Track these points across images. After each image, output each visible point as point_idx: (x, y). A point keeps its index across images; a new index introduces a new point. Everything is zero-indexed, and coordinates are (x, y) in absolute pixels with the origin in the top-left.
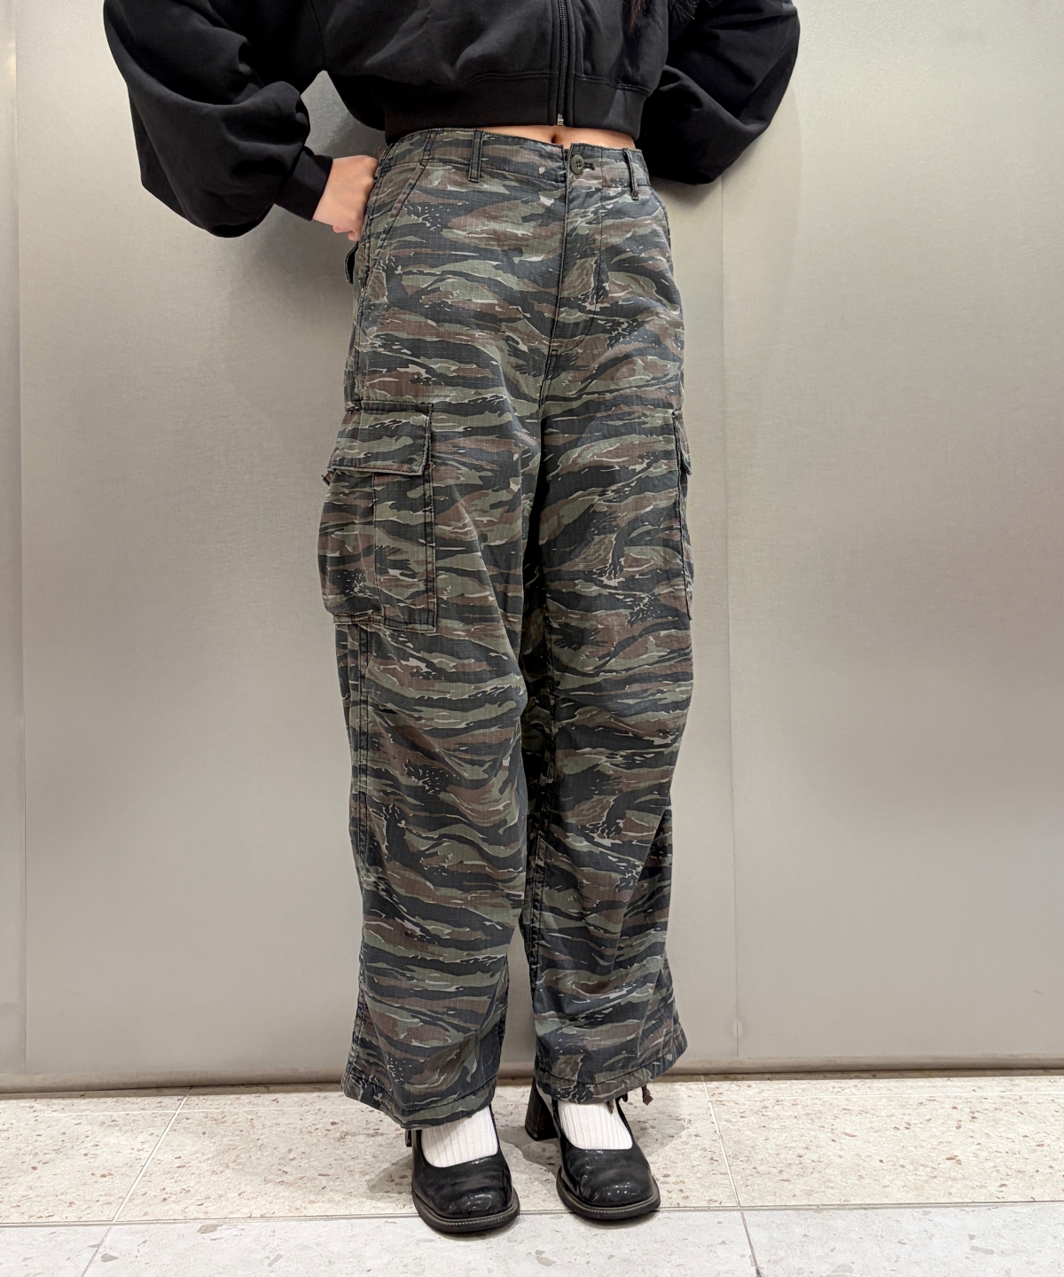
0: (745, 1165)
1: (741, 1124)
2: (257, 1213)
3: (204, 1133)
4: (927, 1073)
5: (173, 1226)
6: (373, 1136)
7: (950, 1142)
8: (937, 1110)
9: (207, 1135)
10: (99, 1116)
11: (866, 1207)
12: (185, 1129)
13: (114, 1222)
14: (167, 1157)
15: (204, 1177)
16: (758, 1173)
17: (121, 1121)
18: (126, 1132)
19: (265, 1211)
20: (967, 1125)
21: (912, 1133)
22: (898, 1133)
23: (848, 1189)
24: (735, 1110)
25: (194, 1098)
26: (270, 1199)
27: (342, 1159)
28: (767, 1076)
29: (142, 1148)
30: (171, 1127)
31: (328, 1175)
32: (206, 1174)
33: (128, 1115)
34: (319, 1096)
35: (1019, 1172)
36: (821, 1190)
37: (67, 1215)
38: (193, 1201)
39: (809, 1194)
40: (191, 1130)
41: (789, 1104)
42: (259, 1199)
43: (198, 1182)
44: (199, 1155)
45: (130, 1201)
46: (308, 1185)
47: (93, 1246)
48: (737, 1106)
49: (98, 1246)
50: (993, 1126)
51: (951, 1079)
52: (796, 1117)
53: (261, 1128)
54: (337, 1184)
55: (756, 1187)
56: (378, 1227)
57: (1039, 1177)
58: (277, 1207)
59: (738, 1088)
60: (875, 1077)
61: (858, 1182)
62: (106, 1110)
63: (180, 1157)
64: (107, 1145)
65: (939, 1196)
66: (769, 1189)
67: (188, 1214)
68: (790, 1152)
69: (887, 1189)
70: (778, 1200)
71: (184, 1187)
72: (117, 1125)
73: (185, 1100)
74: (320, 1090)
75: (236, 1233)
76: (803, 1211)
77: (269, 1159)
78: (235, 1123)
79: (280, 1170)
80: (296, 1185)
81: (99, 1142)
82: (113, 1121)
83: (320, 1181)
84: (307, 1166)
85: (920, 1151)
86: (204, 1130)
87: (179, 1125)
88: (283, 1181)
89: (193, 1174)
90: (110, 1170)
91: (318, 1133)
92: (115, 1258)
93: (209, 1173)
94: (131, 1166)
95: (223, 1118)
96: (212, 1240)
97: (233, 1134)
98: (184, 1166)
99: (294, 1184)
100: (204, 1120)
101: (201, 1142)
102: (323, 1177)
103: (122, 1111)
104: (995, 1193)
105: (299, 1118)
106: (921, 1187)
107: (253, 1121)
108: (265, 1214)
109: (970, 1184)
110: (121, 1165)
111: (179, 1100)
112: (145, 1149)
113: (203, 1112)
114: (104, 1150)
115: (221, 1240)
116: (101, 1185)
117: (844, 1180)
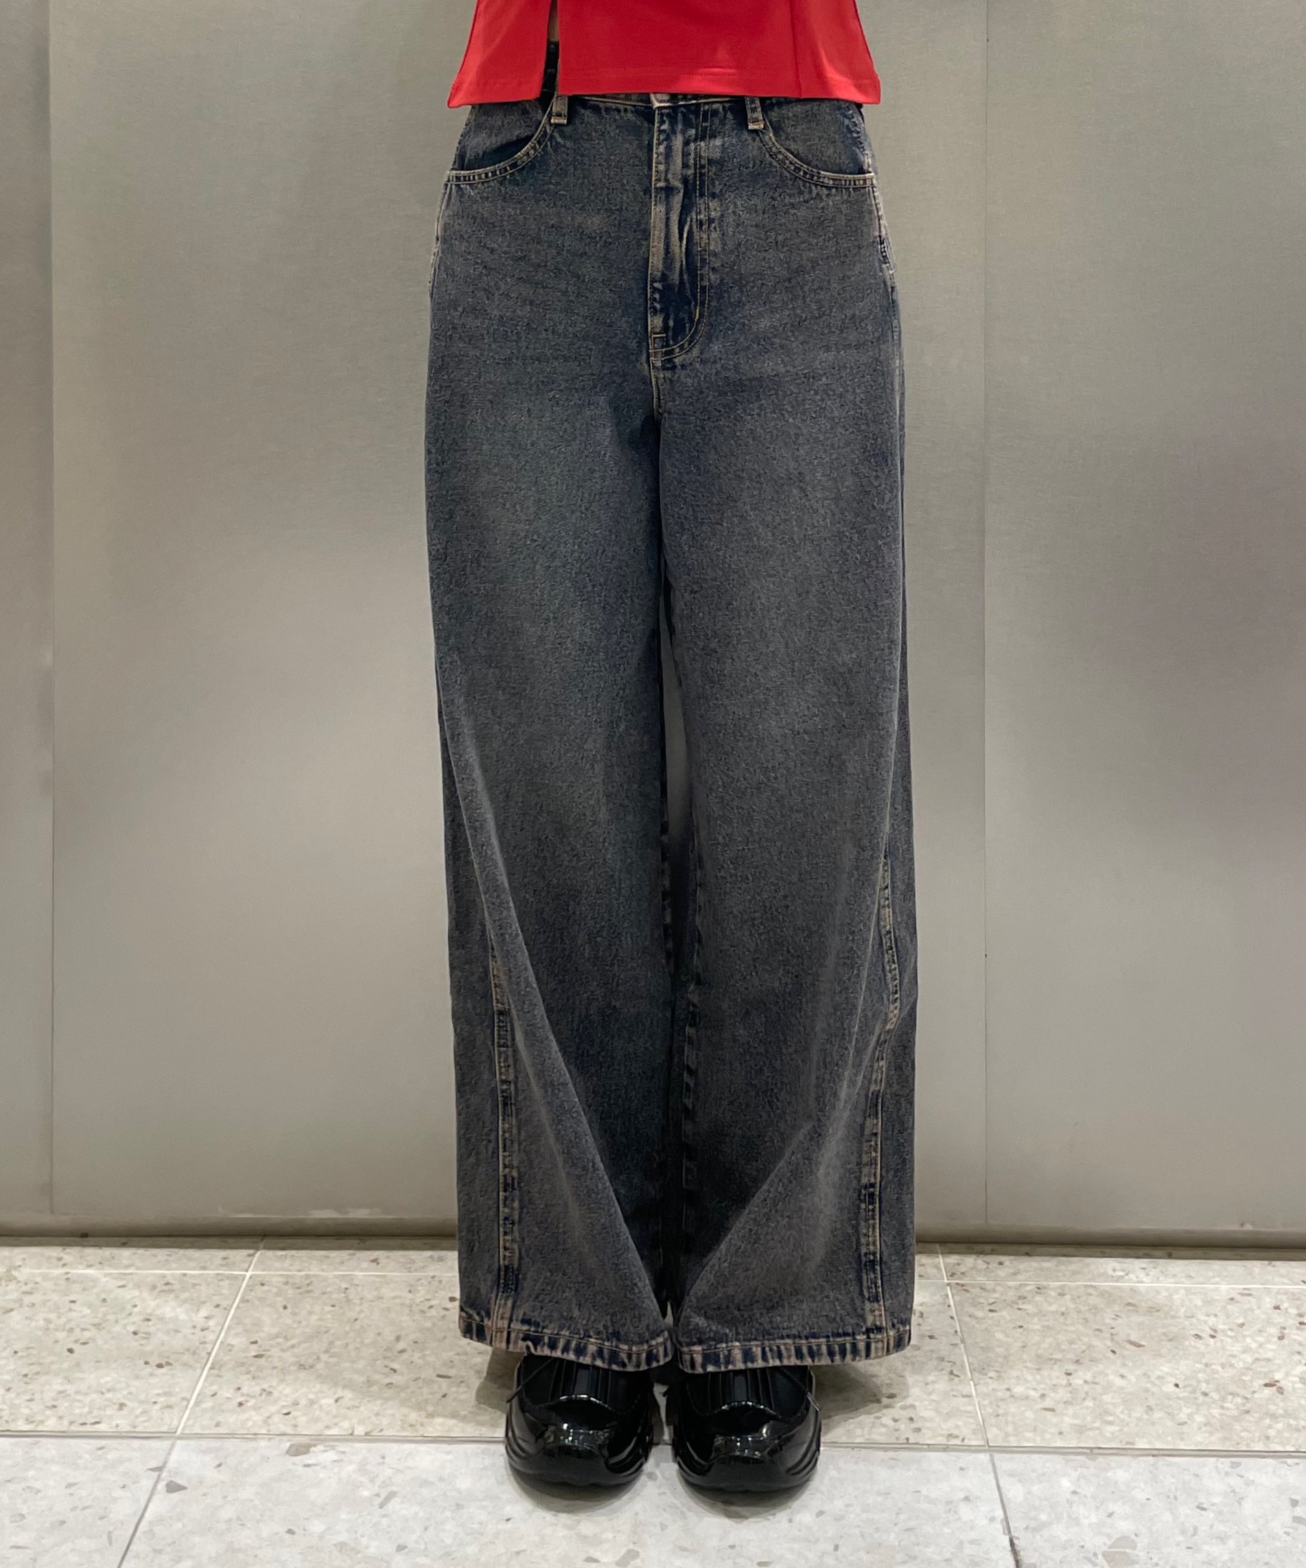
0: (994, 1385)
2: (360, 1429)
3: (285, 1307)
5: (253, 1443)
7: (1268, 1360)
8: (1252, 1311)
9: (289, 1310)
10: (148, 1277)
11: (1155, 1453)
12: (261, 1299)
13: (178, 1433)
14: (238, 1341)
15: (290, 1373)
16: (1013, 1397)
17: (177, 1286)
18: (185, 1301)
19: (370, 1427)
20: (1294, 1335)
21: (1218, 1344)
22: (1199, 1343)
24: (981, 1300)
25: (269, 1254)
26: (376, 1409)
27: (466, 1354)
28: (1024, 1248)
29: (205, 1326)
30: (243, 1297)
31: (449, 1378)
32: (292, 1368)
33: (185, 1275)
34: (431, 1257)
37: (118, 1422)
38: (277, 1408)
39: (1080, 1431)
40: (268, 1302)
41: (1053, 1293)
42: (362, 1409)
43: (282, 1381)
44: (280, 1340)
45: (197, 1403)
46: (425, 1390)
47: (152, 1470)
48: (984, 1293)
49: (160, 1469)
52: (1063, 1314)
53: (357, 1302)
54: (461, 1390)
55: (1010, 1418)
58: (385, 1421)
59: (985, 1266)
61: (1146, 1416)
62: (157, 1266)
63: (255, 1342)
64: (161, 1319)
65: (1253, 1440)
66: (1027, 1421)
67: (272, 1426)
68: (1056, 1367)
69: (1185, 1428)
70: (1039, 1438)
71: (265, 1386)
72: (172, 1291)
73: (257, 1256)
75: (335, 1458)
76: (1072, 1456)
77: (372, 1350)
78: (324, 1293)
79: (386, 1367)
80: (409, 1391)
81: (150, 1315)
82: (167, 1284)
83: (440, 1387)
84: (421, 1362)
85: (1230, 1372)
86: (285, 1303)
87: (253, 1293)
88: (391, 1384)
89: (275, 1368)
90: (168, 1358)
91: (433, 1312)
92: (184, 1488)
93: (295, 1368)
94: (194, 1353)
95: (308, 1285)
96: (305, 1466)
97: (323, 1309)
98: (263, 1355)
99: (406, 1389)
100: (284, 1287)
101: (281, 1320)
102: (442, 1380)
103: (176, 1270)
105: (408, 1288)
106: (1229, 1427)
107: (347, 1292)
108: (372, 1431)
109: (1294, 1423)
110: (182, 1351)
111: (249, 1255)
112: (211, 1329)
113: (281, 1275)
114: (159, 1326)
115: (318, 1467)
116: (158, 1379)
117: (1126, 1411)
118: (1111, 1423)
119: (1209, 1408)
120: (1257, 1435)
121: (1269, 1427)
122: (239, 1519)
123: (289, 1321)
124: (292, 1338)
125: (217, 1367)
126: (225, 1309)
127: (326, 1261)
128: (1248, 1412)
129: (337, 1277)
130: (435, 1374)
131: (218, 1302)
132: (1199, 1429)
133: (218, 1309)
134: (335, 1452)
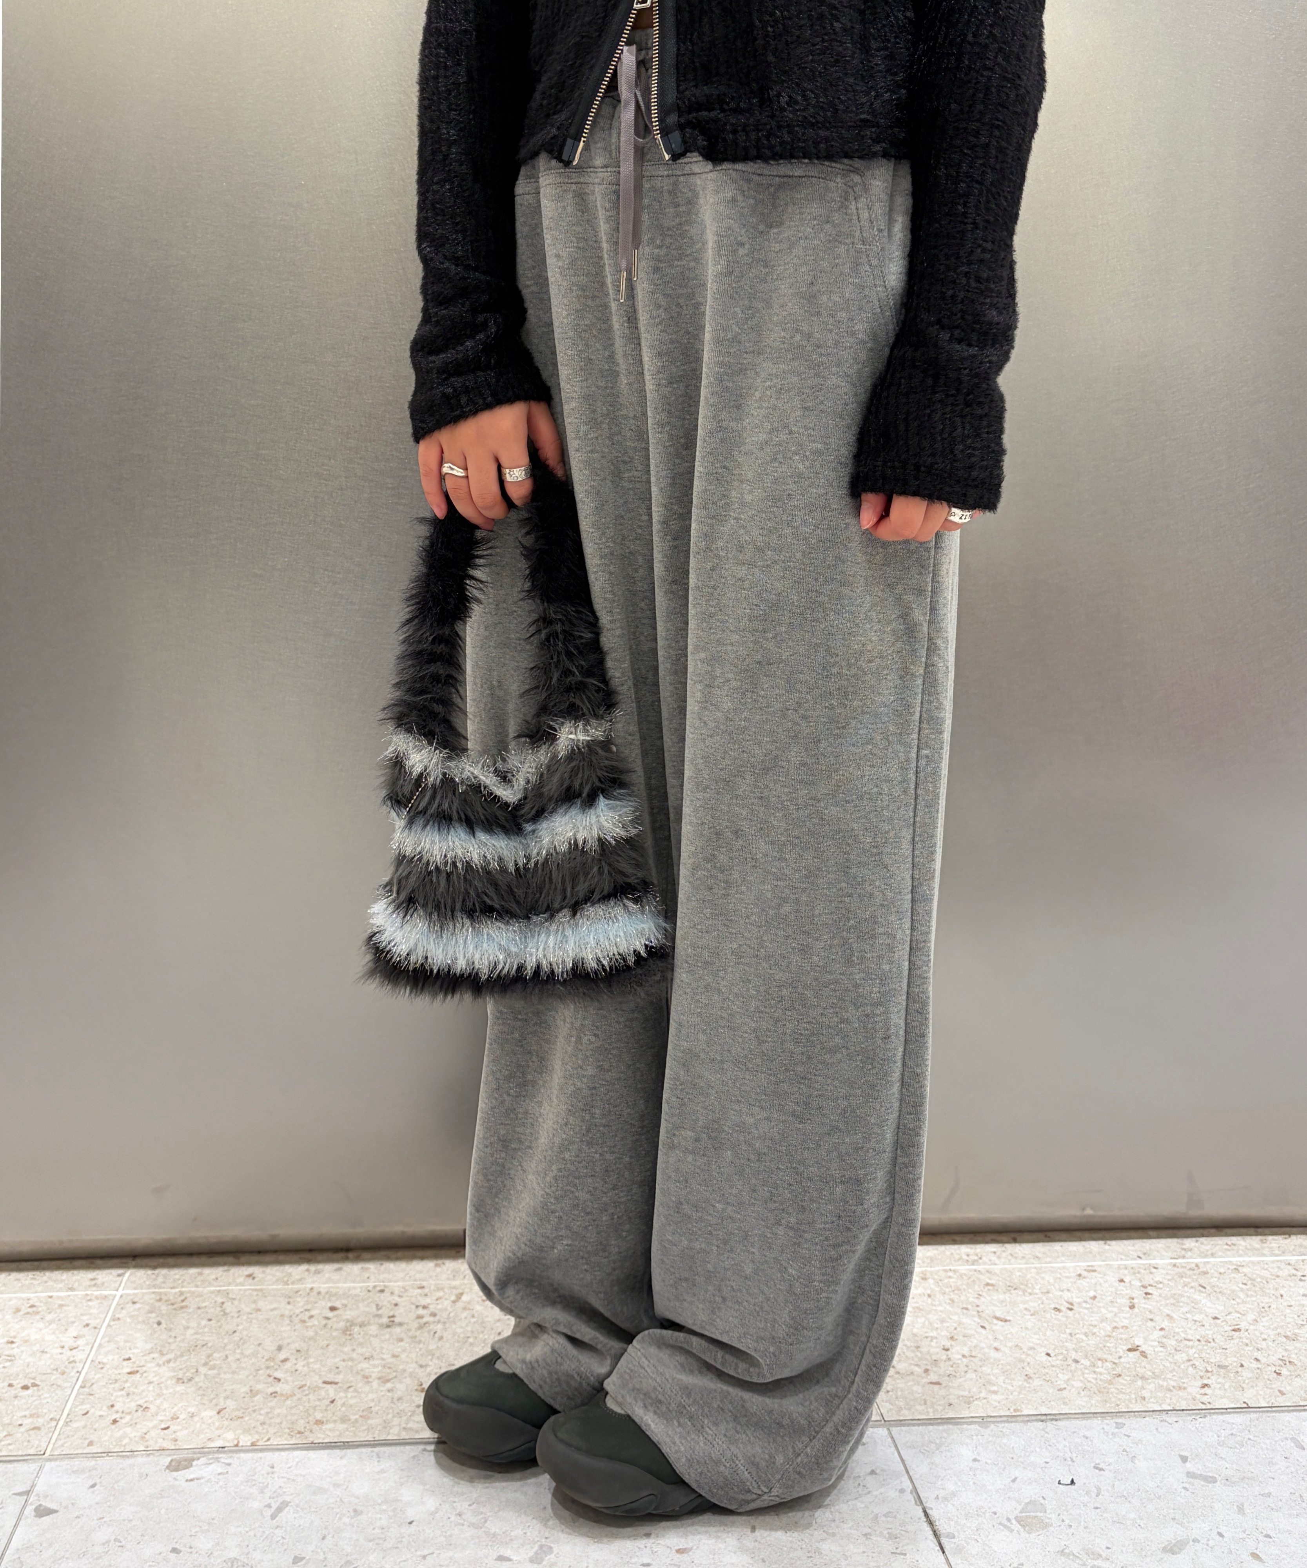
2: (246, 1440)
3: (159, 1323)
5: (131, 1461)
6: (388, 1326)
7: (1126, 1327)
9: (163, 1326)
10: (10, 1300)
11: (1043, 1418)
12: (132, 1317)
13: (46, 1456)
14: (111, 1359)
15: (167, 1388)
16: (898, 1373)
17: (42, 1307)
18: (51, 1322)
19: (256, 1437)
20: (1141, 1304)
21: (1077, 1316)
22: (1060, 1315)
23: (1015, 1393)
25: (140, 1272)
26: (262, 1418)
27: (352, 1360)
29: (73, 1345)
30: (114, 1315)
31: (336, 1383)
32: (169, 1382)
33: (51, 1297)
34: (308, 1270)
35: (1220, 1366)
36: (983, 1395)
38: (155, 1422)
39: (969, 1401)
40: (141, 1319)
42: (246, 1419)
43: (159, 1395)
44: (155, 1355)
45: (66, 1424)
46: (311, 1397)
47: (20, 1494)
49: (27, 1493)
50: (1173, 1304)
52: (929, 1296)
53: (236, 1315)
54: (349, 1395)
55: (899, 1393)
56: (414, 1457)
57: (1245, 1374)
58: (272, 1430)
61: (1026, 1385)
62: (21, 1289)
63: (129, 1359)
64: (26, 1341)
65: (1130, 1402)
66: (915, 1395)
67: (151, 1443)
68: (933, 1344)
69: (1065, 1393)
70: (930, 1410)
71: (139, 1403)
72: (38, 1313)
73: (127, 1275)
74: (309, 1261)
75: (220, 1470)
76: (966, 1426)
77: (253, 1360)
78: (199, 1308)
79: (269, 1376)
80: (295, 1398)
81: (15, 1337)
82: (32, 1306)
83: (326, 1394)
84: (305, 1369)
85: (1093, 1340)
86: (159, 1319)
87: (124, 1312)
88: (276, 1392)
89: (150, 1383)
90: (34, 1379)
91: (314, 1321)
92: (54, 1512)
93: (173, 1382)
94: (63, 1373)
95: (183, 1301)
96: (188, 1480)
97: (199, 1324)
98: (137, 1371)
99: (291, 1396)
100: (157, 1304)
101: (156, 1336)
102: (328, 1386)
103: (42, 1292)
104: (1198, 1396)
105: (287, 1300)
106: (1106, 1390)
107: (224, 1306)
108: (258, 1440)
109: (1165, 1384)
110: (49, 1371)
111: (119, 1275)
112: (80, 1348)
113: (154, 1293)
114: (23, 1348)
115: (202, 1481)
116: (23, 1401)
117: (1007, 1381)
118: (995, 1392)
119: (1083, 1374)
120: (1133, 1396)
121: (1143, 1388)
123: (164, 1337)
124: (167, 1354)
125: (88, 1385)
126: (95, 1328)
127: (200, 1278)
128: (1120, 1375)
129: (212, 1292)
130: (321, 1381)
131: (87, 1322)
132: (1079, 1393)
133: (87, 1329)
134: (220, 1464)
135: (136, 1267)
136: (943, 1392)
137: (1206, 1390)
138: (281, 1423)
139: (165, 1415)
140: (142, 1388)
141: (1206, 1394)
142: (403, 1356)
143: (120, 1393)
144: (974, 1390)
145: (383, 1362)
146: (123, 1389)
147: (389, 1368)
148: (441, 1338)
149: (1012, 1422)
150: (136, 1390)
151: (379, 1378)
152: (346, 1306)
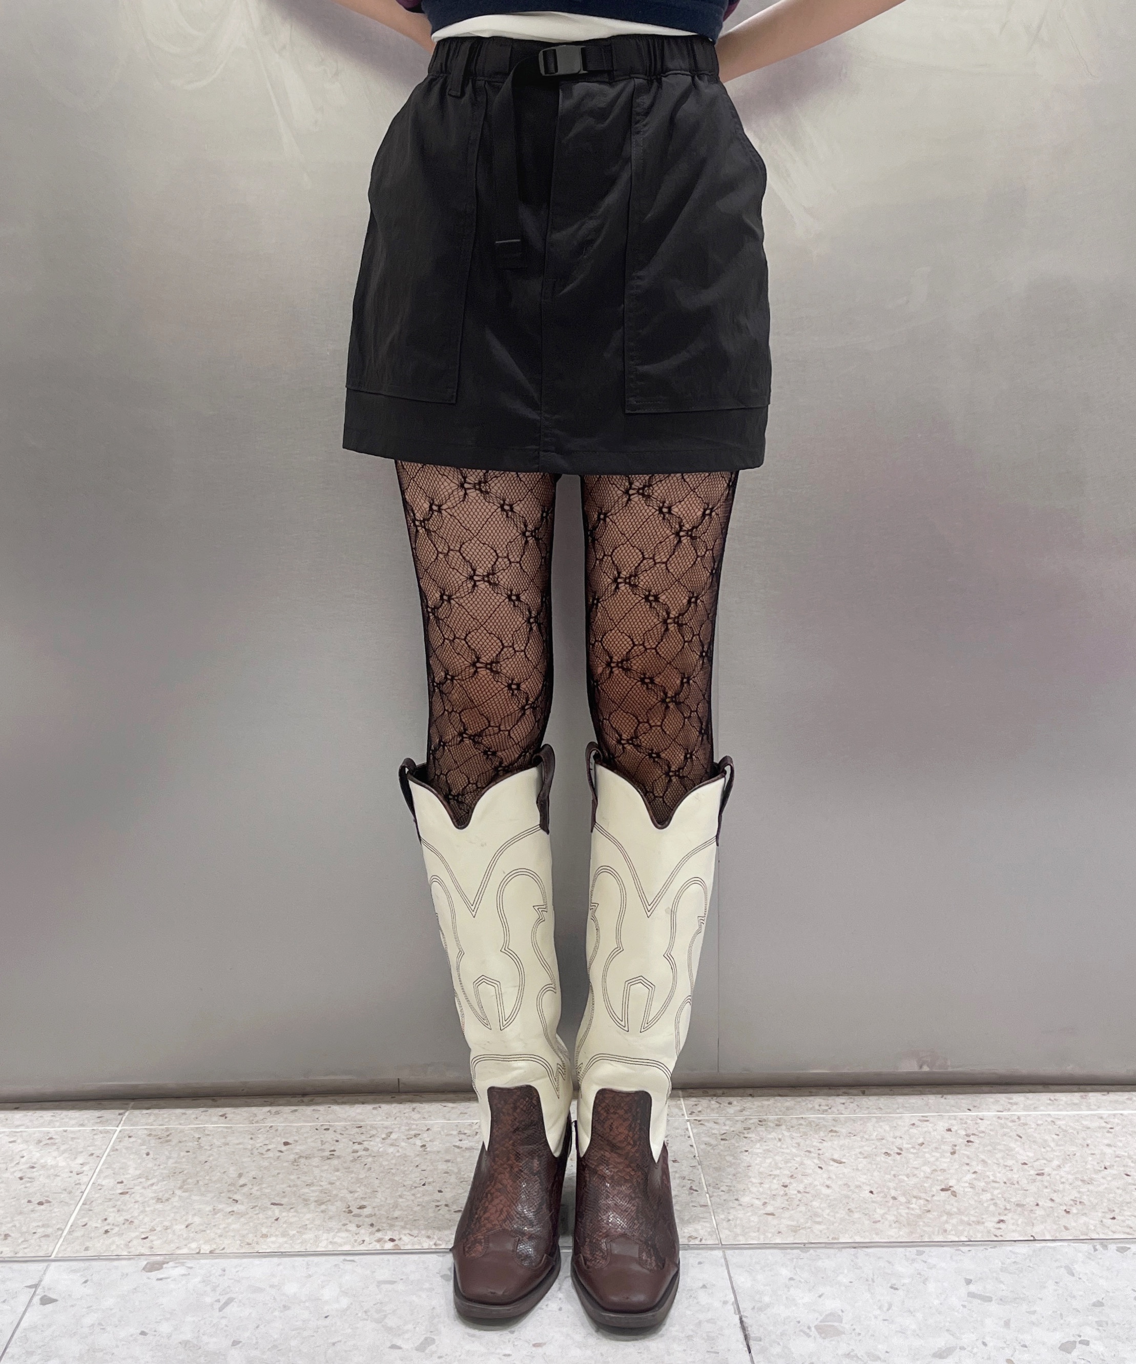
0: (725, 1196)
1: (722, 1148)
2: (206, 1249)
3: (148, 1154)
4: (920, 1088)
5: (116, 1263)
6: (329, 1159)
7: (943, 1170)
8: (930, 1133)
9: (151, 1156)
10: (34, 1134)
11: (856, 1246)
12: (127, 1148)
13: (53, 1257)
14: (108, 1182)
15: (149, 1206)
16: (741, 1205)
17: (58, 1140)
18: (64, 1151)
19: (214, 1246)
20: (963, 1151)
21: (903, 1160)
22: (889, 1160)
23: (836, 1225)
24: (714, 1131)
25: (137, 1112)
26: (219, 1231)
27: (295, 1186)
28: (750, 1091)
29: (80, 1170)
30: (113, 1147)
31: (281, 1205)
32: (152, 1202)
33: (65, 1131)
34: (269, 1111)
35: (1018, 1205)
36: (808, 1225)
38: (137, 1234)
39: (795, 1230)
40: (134, 1150)
41: (772, 1125)
42: (208, 1232)
43: (143, 1212)
44: (143, 1180)
45: (70, 1233)
46: (261, 1216)
47: (30, 1287)
48: (716, 1126)
49: (36, 1286)
50: (989, 1151)
51: (945, 1096)
52: (780, 1140)
53: (209, 1148)
54: (291, 1214)
55: (738, 1222)
56: (336, 1265)
57: (1039, 1212)
58: (227, 1242)
59: (718, 1105)
60: (864, 1093)
61: (847, 1217)
62: (41, 1125)
63: (122, 1182)
64: (43, 1167)
65: (933, 1233)
66: (752, 1224)
67: (133, 1249)
68: (775, 1181)
69: (878, 1225)
70: (762, 1237)
71: (126, 1218)
72: (54, 1144)
73: (127, 1114)
74: (271, 1104)
75: (184, 1272)
76: (789, 1251)
77: (218, 1185)
78: (180, 1142)
79: (230, 1198)
80: (247, 1216)
81: (35, 1163)
82: (51, 1138)
83: (273, 1211)
84: (259, 1193)
85: (913, 1181)
86: (148, 1150)
87: (121, 1143)
88: (233, 1211)
89: (135, 1202)
90: (48, 1197)
91: (270, 1154)
92: (54, 1301)
93: (154, 1201)
94: (70, 1193)
95: (168, 1136)
96: (158, 1279)
97: (179, 1155)
98: (127, 1193)
99: (245, 1215)
100: (148, 1138)
101: (144, 1164)
102: (275, 1207)
103: (59, 1127)
104: (993, 1230)
105: (250, 1137)
106: (914, 1223)
107: (200, 1140)
108: (215, 1249)
109: (966, 1219)
110: (60, 1191)
111: (120, 1114)
112: (85, 1173)
113: (145, 1129)
114: (41, 1172)
115: (169, 1280)
116: (38, 1214)
117: (832, 1214)
118: (819, 1223)
119: (898, 1209)
120: (937, 1229)
121: (947, 1222)
122: (100, 1324)
123: (150, 1165)
124: (152, 1179)
125: (88, 1203)
126: (98, 1156)
127: (184, 1117)
128: (929, 1211)
129: (192, 1129)
130: (270, 1203)
131: (93, 1152)
132: (890, 1226)
133: (91, 1157)
134: (184, 1267)
135: (135, 1108)
136: (775, 1222)
137: (1001, 1225)
138: (234, 1236)
139: (146, 1228)
140: (129, 1206)
141: (1000, 1229)
142: (338, 1183)
143: (112, 1210)
144: (802, 1220)
145: (321, 1188)
146: (114, 1207)
147: (326, 1193)
148: (370, 1169)
149: (829, 1248)
150: (125, 1208)
151: (316, 1201)
152: (297, 1141)
